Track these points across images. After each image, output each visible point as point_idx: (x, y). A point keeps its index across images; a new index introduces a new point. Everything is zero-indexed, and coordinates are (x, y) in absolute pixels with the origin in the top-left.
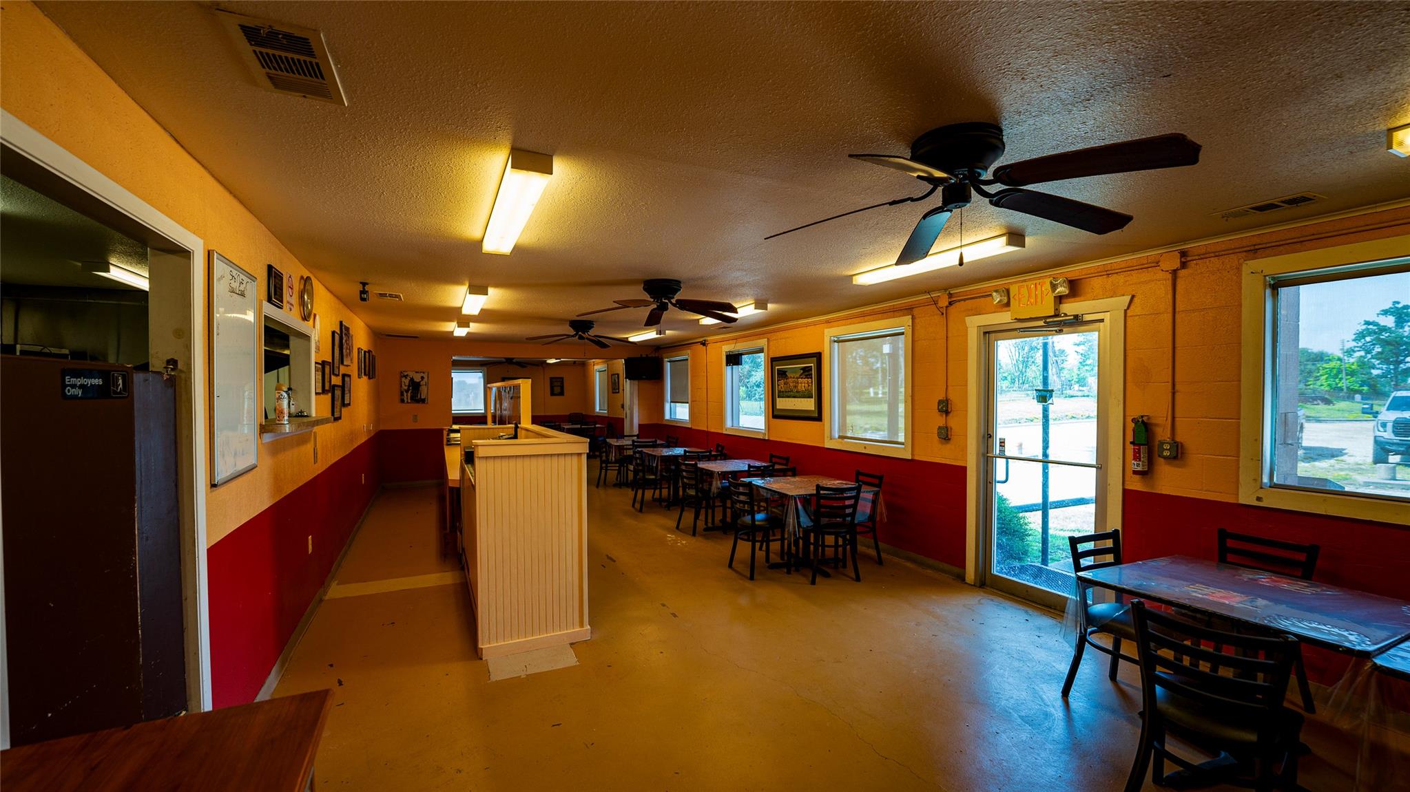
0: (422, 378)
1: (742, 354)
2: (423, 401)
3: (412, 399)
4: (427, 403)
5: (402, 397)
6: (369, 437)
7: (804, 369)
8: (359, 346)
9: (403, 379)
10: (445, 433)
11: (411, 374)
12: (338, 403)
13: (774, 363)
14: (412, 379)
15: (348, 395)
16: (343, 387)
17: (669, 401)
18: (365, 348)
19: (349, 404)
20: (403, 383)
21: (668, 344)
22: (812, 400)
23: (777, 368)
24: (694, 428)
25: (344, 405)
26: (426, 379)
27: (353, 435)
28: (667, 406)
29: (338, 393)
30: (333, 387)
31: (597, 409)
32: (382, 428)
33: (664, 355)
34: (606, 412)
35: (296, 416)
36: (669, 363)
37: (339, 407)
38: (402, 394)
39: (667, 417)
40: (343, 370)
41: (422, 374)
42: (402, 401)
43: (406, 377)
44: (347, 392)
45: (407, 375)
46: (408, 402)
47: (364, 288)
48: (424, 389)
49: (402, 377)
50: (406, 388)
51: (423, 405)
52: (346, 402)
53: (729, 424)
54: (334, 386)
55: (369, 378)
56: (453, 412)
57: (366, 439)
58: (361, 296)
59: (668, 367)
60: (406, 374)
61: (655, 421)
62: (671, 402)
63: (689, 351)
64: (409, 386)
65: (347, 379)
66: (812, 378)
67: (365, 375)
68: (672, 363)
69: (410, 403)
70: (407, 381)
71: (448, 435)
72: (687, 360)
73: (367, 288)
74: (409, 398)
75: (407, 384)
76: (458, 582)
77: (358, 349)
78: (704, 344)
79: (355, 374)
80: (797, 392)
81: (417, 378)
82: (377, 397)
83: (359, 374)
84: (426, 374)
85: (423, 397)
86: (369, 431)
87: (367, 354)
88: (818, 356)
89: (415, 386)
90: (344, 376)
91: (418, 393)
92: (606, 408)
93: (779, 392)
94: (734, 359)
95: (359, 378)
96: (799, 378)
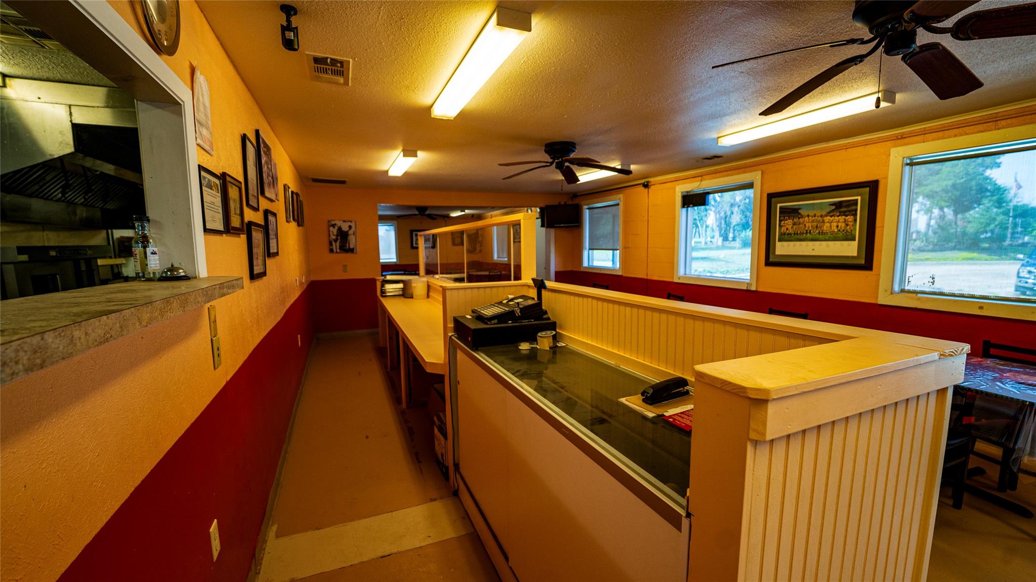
0: (350, 227)
1: (709, 193)
2: (352, 251)
3: (341, 248)
4: (356, 253)
5: (331, 247)
6: (302, 290)
7: (838, 205)
8: (285, 182)
9: (331, 229)
10: (379, 284)
11: (339, 223)
12: (259, 251)
13: (773, 200)
14: (340, 229)
15: (275, 241)
16: (266, 228)
17: (588, 248)
18: (293, 187)
19: (277, 254)
20: (331, 233)
21: (590, 190)
22: (854, 244)
23: (779, 205)
24: (624, 275)
25: (269, 254)
26: (353, 229)
27: (284, 291)
28: (585, 253)
29: (258, 236)
30: (248, 228)
31: (495, 257)
32: (313, 278)
33: (582, 203)
34: (506, 259)
35: (163, 279)
36: (587, 211)
37: (261, 258)
38: (331, 244)
39: (585, 264)
40: (264, 204)
41: (349, 224)
42: (331, 251)
43: (334, 226)
44: (272, 236)
45: (335, 224)
46: (337, 252)
47: (288, 21)
48: (352, 239)
49: (330, 226)
50: (334, 237)
51: (352, 254)
52: (271, 251)
53: (681, 272)
54: (250, 224)
55: (299, 225)
56: (381, 261)
57: (300, 293)
58: (283, 34)
59: (586, 214)
60: (333, 223)
61: (569, 269)
62: (589, 249)
63: (621, 196)
64: (337, 235)
65: (271, 218)
66: (855, 215)
67: (294, 219)
68: (590, 210)
69: (339, 253)
70: (334, 231)
71: (383, 286)
72: (618, 205)
73: (295, 22)
74: (338, 247)
75: (335, 233)
76: (463, 533)
77: (285, 186)
78: (646, 186)
79: (282, 215)
80: (822, 233)
81: (345, 227)
82: (307, 245)
83: (287, 218)
84: (354, 223)
85: (352, 247)
86: (301, 283)
87: (295, 196)
88: (873, 187)
89: (343, 236)
90: (267, 213)
91: (346, 243)
92: (505, 256)
93: (781, 234)
94: (694, 200)
95: (287, 221)
96: (826, 216)
